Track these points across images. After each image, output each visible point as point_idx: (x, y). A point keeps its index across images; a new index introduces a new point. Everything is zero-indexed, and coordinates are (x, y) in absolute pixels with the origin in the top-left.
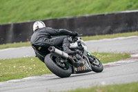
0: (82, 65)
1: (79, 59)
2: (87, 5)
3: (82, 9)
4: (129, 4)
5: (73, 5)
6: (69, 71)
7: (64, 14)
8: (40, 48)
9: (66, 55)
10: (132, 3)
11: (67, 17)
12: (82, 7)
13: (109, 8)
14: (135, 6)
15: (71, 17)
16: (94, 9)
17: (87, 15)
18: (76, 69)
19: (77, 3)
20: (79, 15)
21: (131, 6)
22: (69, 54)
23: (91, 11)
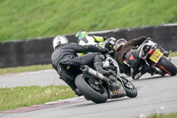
0: (117, 88)
1: (114, 81)
2: (39, 25)
3: (33, 30)
4: (93, 23)
5: (21, 25)
6: (105, 94)
7: (9, 37)
8: (68, 67)
9: (101, 76)
10: (97, 22)
11: (14, 40)
12: (33, 27)
13: (67, 28)
14: (101, 25)
15: (20, 40)
16: (49, 30)
17: (39, 38)
18: (111, 93)
19: (26, 22)
20: (30, 38)
21: (96, 26)
22: (104, 75)
23: (45, 33)
